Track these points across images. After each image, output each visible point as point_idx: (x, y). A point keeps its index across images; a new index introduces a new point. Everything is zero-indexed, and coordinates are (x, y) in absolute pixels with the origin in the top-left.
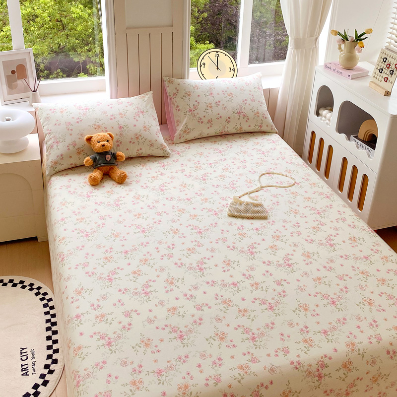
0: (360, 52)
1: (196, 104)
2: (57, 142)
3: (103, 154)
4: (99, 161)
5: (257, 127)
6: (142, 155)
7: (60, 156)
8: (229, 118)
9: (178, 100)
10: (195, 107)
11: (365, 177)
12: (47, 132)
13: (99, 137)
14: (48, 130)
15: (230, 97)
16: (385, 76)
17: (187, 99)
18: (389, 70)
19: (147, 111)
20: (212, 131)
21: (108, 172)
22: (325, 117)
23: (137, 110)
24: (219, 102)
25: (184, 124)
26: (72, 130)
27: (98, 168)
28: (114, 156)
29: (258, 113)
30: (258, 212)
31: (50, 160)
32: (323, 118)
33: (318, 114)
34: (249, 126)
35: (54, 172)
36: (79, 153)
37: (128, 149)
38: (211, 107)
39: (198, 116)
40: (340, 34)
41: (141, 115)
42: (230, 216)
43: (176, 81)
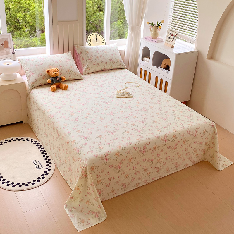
0: (159, 31)
1: (91, 56)
2: (33, 74)
3: (56, 77)
4: (54, 81)
5: (118, 66)
6: (71, 79)
7: (35, 80)
8: (106, 62)
9: (82, 55)
10: (91, 58)
11: (166, 82)
12: (26, 70)
13: (53, 70)
14: (27, 69)
15: (106, 53)
16: (171, 39)
17: (87, 54)
18: (173, 37)
19: (71, 60)
20: (99, 69)
21: (59, 86)
22: (146, 61)
23: (66, 59)
24: (101, 55)
25: (87, 65)
26: (39, 68)
27: (54, 84)
28: (61, 79)
29: (118, 60)
30: (128, 95)
31: (30, 82)
32: (145, 61)
33: (143, 60)
34: (115, 66)
35: (33, 87)
36: (44, 78)
37: (65, 76)
38: (98, 58)
39: (93, 62)
40: (151, 24)
41: (68, 61)
42: (117, 97)
43: (81, 47)
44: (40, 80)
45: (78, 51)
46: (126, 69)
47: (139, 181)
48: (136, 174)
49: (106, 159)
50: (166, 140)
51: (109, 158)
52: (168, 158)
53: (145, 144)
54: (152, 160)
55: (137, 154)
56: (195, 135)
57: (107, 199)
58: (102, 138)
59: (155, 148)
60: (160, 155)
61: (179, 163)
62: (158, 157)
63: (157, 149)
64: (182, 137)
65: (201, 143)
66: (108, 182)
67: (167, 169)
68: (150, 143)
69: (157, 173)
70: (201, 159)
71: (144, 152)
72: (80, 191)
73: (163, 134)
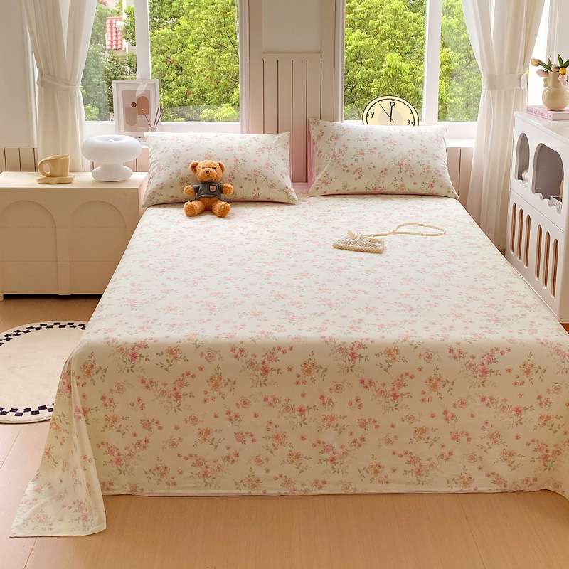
0: (566, 85)
1: (343, 148)
2: (160, 170)
4: (201, 190)
5: (426, 186)
6: (259, 199)
7: (160, 185)
8: (386, 169)
9: (321, 146)
10: (341, 152)
13: (206, 164)
15: (392, 145)
17: (334, 141)
19: (276, 149)
20: (361, 185)
23: (262, 146)
24: (375, 149)
25: (324, 171)
26: (178, 158)
27: (199, 199)
28: (221, 189)
29: (428, 167)
31: (149, 189)
34: (415, 184)
35: (151, 203)
36: (182, 183)
37: (242, 187)
38: (362, 154)
40: (543, 64)
41: (266, 151)
42: (335, 248)
43: (323, 122)
44: (172, 187)
45: (313, 134)
46: (456, 198)
47: (260, 473)
48: (240, 438)
49: (134, 356)
50: (353, 356)
51: (141, 356)
52: (371, 426)
53: (274, 348)
54: (301, 410)
55: (241, 372)
56: (484, 372)
57: (146, 492)
58: (173, 312)
59: (309, 371)
60: (334, 400)
61: (425, 462)
62: (324, 404)
63: (317, 376)
64: (422, 363)
65: (518, 410)
66: (143, 434)
67: (376, 469)
68: (291, 349)
69: (329, 466)
70: (535, 479)
71: (265, 371)
72: (64, 434)
73: (355, 336)
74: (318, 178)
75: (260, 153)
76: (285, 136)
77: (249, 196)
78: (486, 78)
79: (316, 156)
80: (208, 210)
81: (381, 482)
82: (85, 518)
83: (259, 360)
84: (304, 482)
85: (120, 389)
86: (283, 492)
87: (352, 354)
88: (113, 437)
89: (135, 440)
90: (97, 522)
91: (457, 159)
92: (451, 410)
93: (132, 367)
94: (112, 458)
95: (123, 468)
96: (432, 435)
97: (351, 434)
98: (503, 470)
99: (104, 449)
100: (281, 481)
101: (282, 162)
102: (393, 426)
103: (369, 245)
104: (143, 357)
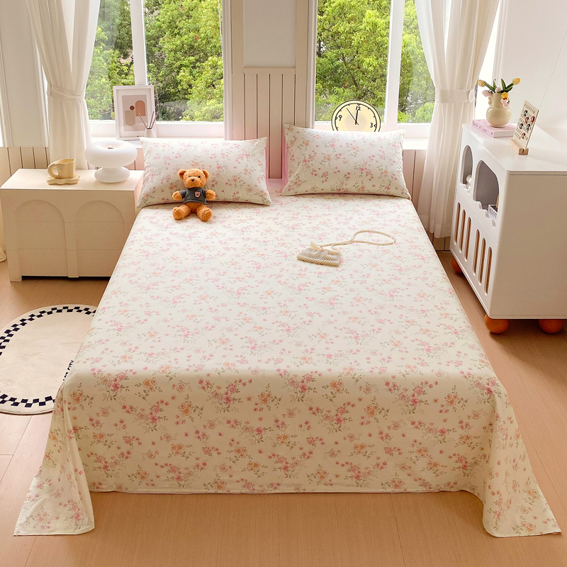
1: (312, 154)
2: (153, 175)
3: (193, 190)
4: (188, 196)
5: (383, 188)
6: (238, 200)
7: (152, 188)
8: (349, 174)
9: (294, 149)
10: (311, 157)
11: (490, 250)
12: (147, 165)
13: (191, 172)
14: (148, 163)
15: (355, 151)
16: (523, 132)
17: (304, 148)
18: (527, 124)
19: (254, 155)
21: (196, 210)
23: (242, 153)
24: (340, 155)
25: (296, 174)
26: (169, 164)
27: (185, 204)
28: (204, 194)
29: (386, 172)
31: (143, 192)
34: (374, 186)
36: (171, 188)
37: (223, 191)
38: (329, 159)
39: (312, 167)
41: (245, 158)
42: (299, 260)
43: (297, 128)
44: (163, 191)
45: (288, 138)
46: (409, 199)
47: (224, 477)
48: (207, 451)
50: (304, 388)
51: (122, 387)
52: (318, 443)
53: (236, 381)
54: (259, 431)
55: (207, 400)
56: (415, 402)
57: (130, 490)
58: (153, 339)
59: (265, 401)
60: (286, 423)
61: (363, 470)
62: (278, 427)
63: (272, 405)
64: (362, 394)
65: (442, 432)
66: (125, 448)
67: (322, 475)
68: (251, 381)
69: (282, 473)
70: (455, 483)
71: (228, 400)
72: (60, 444)
73: (307, 368)
74: (291, 179)
75: (240, 160)
76: (263, 141)
77: (230, 198)
78: (439, 92)
79: (289, 159)
80: (193, 213)
81: (326, 484)
82: (77, 517)
83: (223, 391)
84: (262, 483)
85: (105, 413)
86: (244, 491)
87: (303, 386)
88: (100, 449)
89: (119, 452)
90: (87, 524)
91: (413, 162)
92: (386, 431)
93: (115, 396)
94: (101, 465)
95: (110, 472)
96: (369, 450)
97: (301, 449)
98: (429, 476)
99: (93, 458)
100: (242, 483)
101: (259, 167)
102: (336, 443)
103: (328, 259)
104: (124, 388)
